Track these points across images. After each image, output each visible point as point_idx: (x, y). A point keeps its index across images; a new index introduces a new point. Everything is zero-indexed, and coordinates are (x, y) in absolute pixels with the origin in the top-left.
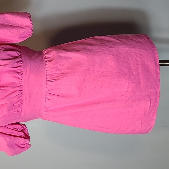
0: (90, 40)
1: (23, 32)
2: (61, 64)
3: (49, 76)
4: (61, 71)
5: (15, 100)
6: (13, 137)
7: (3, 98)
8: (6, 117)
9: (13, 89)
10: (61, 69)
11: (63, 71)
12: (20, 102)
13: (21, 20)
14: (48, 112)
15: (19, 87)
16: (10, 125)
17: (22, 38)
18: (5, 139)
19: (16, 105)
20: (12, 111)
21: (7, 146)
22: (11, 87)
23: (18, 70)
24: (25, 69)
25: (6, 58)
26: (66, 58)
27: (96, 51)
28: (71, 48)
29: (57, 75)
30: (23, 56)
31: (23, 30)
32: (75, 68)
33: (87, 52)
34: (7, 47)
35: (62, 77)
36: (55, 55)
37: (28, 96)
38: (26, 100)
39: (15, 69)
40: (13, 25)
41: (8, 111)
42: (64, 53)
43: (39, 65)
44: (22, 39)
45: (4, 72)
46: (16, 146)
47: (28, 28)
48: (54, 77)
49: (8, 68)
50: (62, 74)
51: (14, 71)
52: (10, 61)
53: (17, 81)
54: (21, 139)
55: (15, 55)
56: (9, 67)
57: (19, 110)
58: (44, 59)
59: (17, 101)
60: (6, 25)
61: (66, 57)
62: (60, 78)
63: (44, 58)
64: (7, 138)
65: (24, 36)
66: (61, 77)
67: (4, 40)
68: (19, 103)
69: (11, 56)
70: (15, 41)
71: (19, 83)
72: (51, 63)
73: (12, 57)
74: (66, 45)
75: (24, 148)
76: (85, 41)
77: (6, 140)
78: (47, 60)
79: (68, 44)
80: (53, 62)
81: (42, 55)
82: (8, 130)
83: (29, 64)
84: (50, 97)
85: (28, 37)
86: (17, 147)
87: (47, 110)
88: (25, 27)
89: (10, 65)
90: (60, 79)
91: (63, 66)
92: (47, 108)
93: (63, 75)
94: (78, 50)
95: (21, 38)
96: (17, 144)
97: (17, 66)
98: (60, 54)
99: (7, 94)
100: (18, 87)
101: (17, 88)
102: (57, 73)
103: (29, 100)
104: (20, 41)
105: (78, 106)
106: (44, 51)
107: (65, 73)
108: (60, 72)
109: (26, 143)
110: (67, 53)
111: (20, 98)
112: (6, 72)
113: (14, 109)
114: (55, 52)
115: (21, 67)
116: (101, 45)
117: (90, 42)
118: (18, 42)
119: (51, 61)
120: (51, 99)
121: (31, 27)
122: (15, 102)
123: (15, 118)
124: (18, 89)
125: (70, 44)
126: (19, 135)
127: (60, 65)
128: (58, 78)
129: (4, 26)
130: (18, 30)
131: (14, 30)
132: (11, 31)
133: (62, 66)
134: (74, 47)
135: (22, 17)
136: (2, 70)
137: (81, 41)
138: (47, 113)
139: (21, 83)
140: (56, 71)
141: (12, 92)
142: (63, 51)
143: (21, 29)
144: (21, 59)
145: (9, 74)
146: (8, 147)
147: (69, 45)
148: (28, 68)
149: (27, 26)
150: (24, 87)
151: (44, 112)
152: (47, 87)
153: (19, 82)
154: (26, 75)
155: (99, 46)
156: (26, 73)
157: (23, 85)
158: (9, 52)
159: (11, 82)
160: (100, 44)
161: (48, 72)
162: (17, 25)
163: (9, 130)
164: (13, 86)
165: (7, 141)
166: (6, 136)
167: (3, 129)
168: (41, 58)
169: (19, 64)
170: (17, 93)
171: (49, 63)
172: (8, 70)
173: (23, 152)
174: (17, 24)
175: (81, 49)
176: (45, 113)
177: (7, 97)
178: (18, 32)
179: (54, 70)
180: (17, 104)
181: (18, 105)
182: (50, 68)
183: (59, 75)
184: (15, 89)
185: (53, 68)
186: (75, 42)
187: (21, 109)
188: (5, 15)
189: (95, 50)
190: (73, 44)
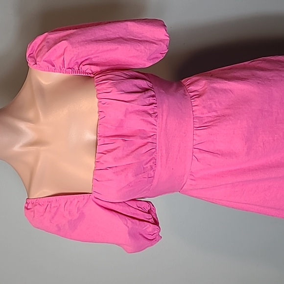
0: (259, 63)
1: (155, 49)
2: (217, 100)
3: (197, 121)
4: (217, 113)
5: (146, 158)
6: (137, 221)
7: (128, 155)
8: (132, 186)
9: (142, 141)
10: (217, 110)
11: (219, 113)
12: (152, 161)
13: (151, 31)
14: (194, 180)
15: (152, 137)
16: (132, 202)
17: (152, 59)
18: (126, 223)
19: (147, 167)
20: (140, 175)
21: (128, 235)
22: (140, 136)
23: (150, 109)
24: (161, 109)
25: (132, 91)
26: (225, 91)
27: (274, 80)
28: (230, 75)
29: (210, 119)
30: (155, 88)
31: (154, 47)
32: (239, 108)
33: (259, 81)
34: (131, 73)
35: (219, 122)
36: (206, 87)
37: (164, 152)
38: (161, 159)
39: (146, 109)
40: (139, 39)
41: (136, 176)
42: (220, 83)
43: (181, 103)
44: (152, 61)
45: (130, 113)
46: (140, 236)
47: (162, 43)
48: (206, 123)
49: (136, 106)
50: (218, 116)
51: (144, 111)
52: (139, 94)
53: (148, 128)
54: (148, 226)
55: (143, 86)
56: (138, 105)
57: (151, 175)
58: (187, 94)
59: (148, 160)
60: (128, 38)
61: (225, 89)
62: (216, 124)
63: (186, 91)
64: (129, 221)
65: (154, 56)
66: (217, 122)
67: (124, 63)
68: (151, 163)
69: (138, 87)
70: (141, 64)
71: (151, 132)
72: (200, 98)
73: (140, 89)
74: (220, 72)
75: (152, 240)
76: (251, 64)
77: (126, 225)
78: (192, 94)
79: (223, 70)
80: (203, 97)
81: (183, 87)
82: (129, 209)
83: (166, 100)
84: (199, 155)
85: (160, 58)
86: (143, 238)
87: (192, 178)
88: (157, 42)
89: (140, 102)
90: (216, 126)
91: (220, 104)
92: (193, 174)
93: (220, 118)
94: (242, 78)
95: (150, 60)
96: (142, 233)
97: (148, 103)
98: (215, 85)
99: (134, 148)
100: (150, 137)
101: (148, 139)
102: (211, 115)
103: (167, 160)
104: (149, 64)
105: (244, 171)
106: (184, 82)
107: (223, 116)
108: (215, 114)
109: (156, 232)
110: (225, 83)
111: (152, 155)
112: (132, 112)
113: (144, 173)
114: (204, 81)
115: (154, 105)
116: (280, 70)
117: (259, 65)
118: (145, 65)
119: (199, 96)
120: (200, 159)
121: (166, 42)
122: (145, 162)
123: (143, 188)
124: (150, 140)
125: (225, 69)
126: (145, 218)
127: (215, 102)
128: (212, 123)
129: (125, 40)
130: (148, 46)
131: (142, 47)
132: (137, 49)
133: (218, 104)
134: (235, 74)
135: (153, 25)
136: (127, 109)
137: (244, 64)
138: (194, 183)
139: (154, 130)
140: (209, 112)
141: (141, 145)
142: (219, 80)
143: (152, 44)
144: (153, 93)
145: (138, 116)
146: (128, 237)
147: (226, 71)
148: (165, 107)
149: (161, 41)
150: (159, 138)
151: (188, 180)
152: (195, 138)
153: (151, 130)
154: (162, 119)
155: (277, 72)
156: (162, 115)
157: (157, 134)
158: (136, 80)
159: (139, 130)
160: (278, 68)
161: (197, 114)
162: (145, 39)
163: (131, 208)
164: (142, 135)
165: (128, 227)
166: (127, 218)
167: (121, 207)
168: (182, 91)
169: (151, 100)
170: (148, 147)
171: (197, 99)
172: (135, 109)
173: (149, 248)
174: (146, 37)
175: (248, 76)
176: (189, 182)
177: (134, 153)
178: (147, 50)
179: (205, 111)
180: (148, 165)
181: (149, 167)
182: (199, 108)
183: (213, 119)
184: (146, 141)
185: (204, 107)
186: (233, 67)
187: (153, 174)
188: (126, 23)
189: (271, 77)
190: (230, 69)
